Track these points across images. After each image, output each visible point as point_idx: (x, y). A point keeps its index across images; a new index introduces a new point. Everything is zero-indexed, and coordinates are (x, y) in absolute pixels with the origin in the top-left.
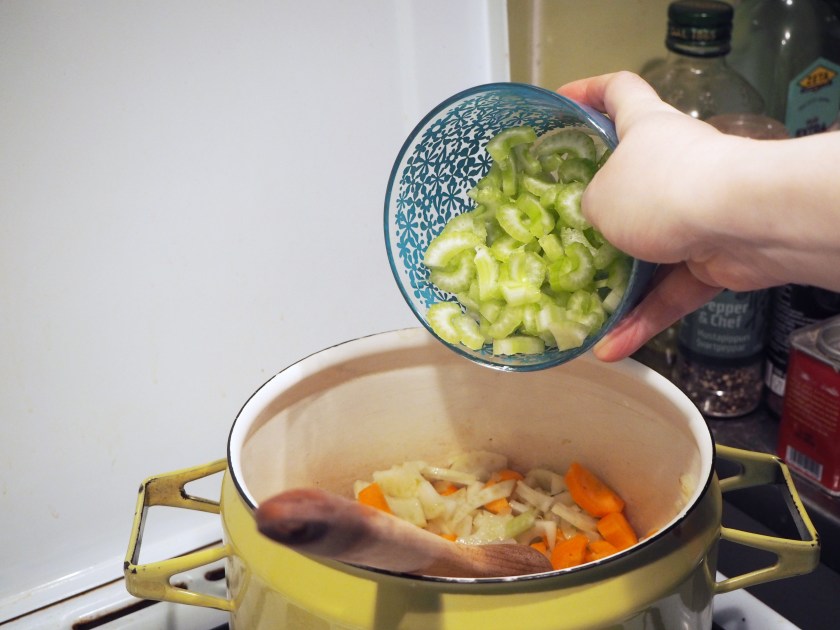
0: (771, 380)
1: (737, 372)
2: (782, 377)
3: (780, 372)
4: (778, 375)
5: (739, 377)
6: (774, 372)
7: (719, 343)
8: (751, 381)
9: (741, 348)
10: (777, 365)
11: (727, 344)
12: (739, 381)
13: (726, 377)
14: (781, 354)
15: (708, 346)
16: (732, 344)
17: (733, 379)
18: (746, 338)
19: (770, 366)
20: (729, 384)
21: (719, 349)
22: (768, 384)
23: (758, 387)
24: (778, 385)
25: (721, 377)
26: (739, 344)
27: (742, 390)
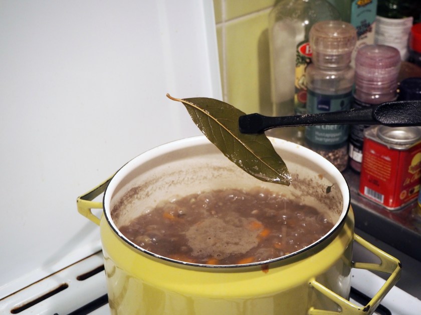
0: (353, 154)
1: (336, 151)
2: (358, 152)
3: (357, 150)
4: (356, 151)
5: (337, 154)
6: (354, 150)
7: (326, 138)
8: (343, 155)
9: (337, 139)
10: (355, 146)
11: (330, 138)
12: (337, 156)
13: (330, 154)
14: (357, 141)
15: (321, 139)
16: (333, 138)
17: (334, 155)
18: (339, 134)
19: (352, 147)
20: (332, 158)
21: (327, 140)
22: (351, 156)
23: (346, 158)
24: (357, 156)
25: (328, 154)
26: (336, 137)
27: (339, 160)
